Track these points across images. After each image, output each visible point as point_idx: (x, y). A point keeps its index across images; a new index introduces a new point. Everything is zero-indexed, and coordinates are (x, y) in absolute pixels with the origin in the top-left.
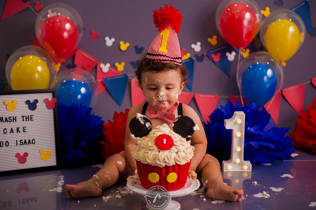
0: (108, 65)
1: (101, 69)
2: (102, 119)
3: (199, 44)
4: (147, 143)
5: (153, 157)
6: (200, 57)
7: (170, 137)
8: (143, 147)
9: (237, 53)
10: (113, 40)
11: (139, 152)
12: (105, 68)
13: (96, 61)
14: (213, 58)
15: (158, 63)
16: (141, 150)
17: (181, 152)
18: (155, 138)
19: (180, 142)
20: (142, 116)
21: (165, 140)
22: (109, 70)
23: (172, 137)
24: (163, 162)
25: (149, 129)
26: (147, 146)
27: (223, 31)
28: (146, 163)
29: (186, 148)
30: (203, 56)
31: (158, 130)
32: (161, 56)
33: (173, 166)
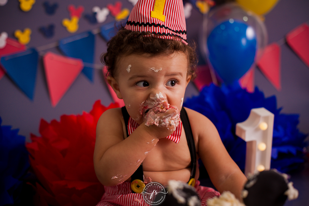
0: (4, 36)
2: (20, 133)
9: (193, 5)
15: (153, 38)
22: (7, 44)
32: (156, 25)
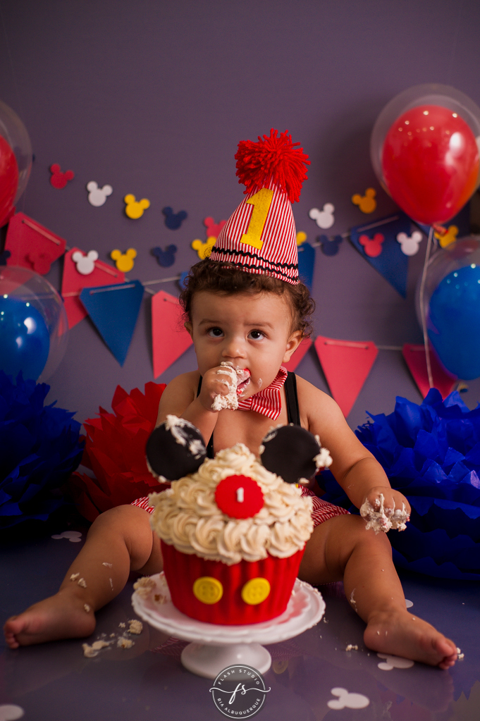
0: (93, 255)
1: (75, 264)
3: (329, 208)
4: (192, 498)
5: (208, 536)
6: (330, 244)
7: (255, 483)
8: (181, 509)
9: (425, 234)
10: (108, 190)
11: (170, 521)
12: (86, 263)
13: (63, 244)
14: (363, 247)
16: (176, 516)
17: (282, 524)
18: (214, 486)
19: (279, 497)
20: (182, 422)
21: (241, 492)
22: (96, 268)
23: (259, 484)
24: (235, 552)
25: (198, 457)
26: (192, 506)
27: (387, 177)
28: (190, 552)
29: (294, 512)
30: (338, 240)
31: (221, 462)
33: (261, 563)
